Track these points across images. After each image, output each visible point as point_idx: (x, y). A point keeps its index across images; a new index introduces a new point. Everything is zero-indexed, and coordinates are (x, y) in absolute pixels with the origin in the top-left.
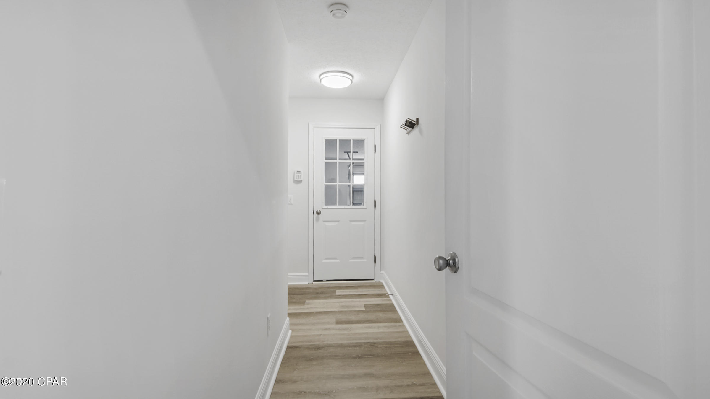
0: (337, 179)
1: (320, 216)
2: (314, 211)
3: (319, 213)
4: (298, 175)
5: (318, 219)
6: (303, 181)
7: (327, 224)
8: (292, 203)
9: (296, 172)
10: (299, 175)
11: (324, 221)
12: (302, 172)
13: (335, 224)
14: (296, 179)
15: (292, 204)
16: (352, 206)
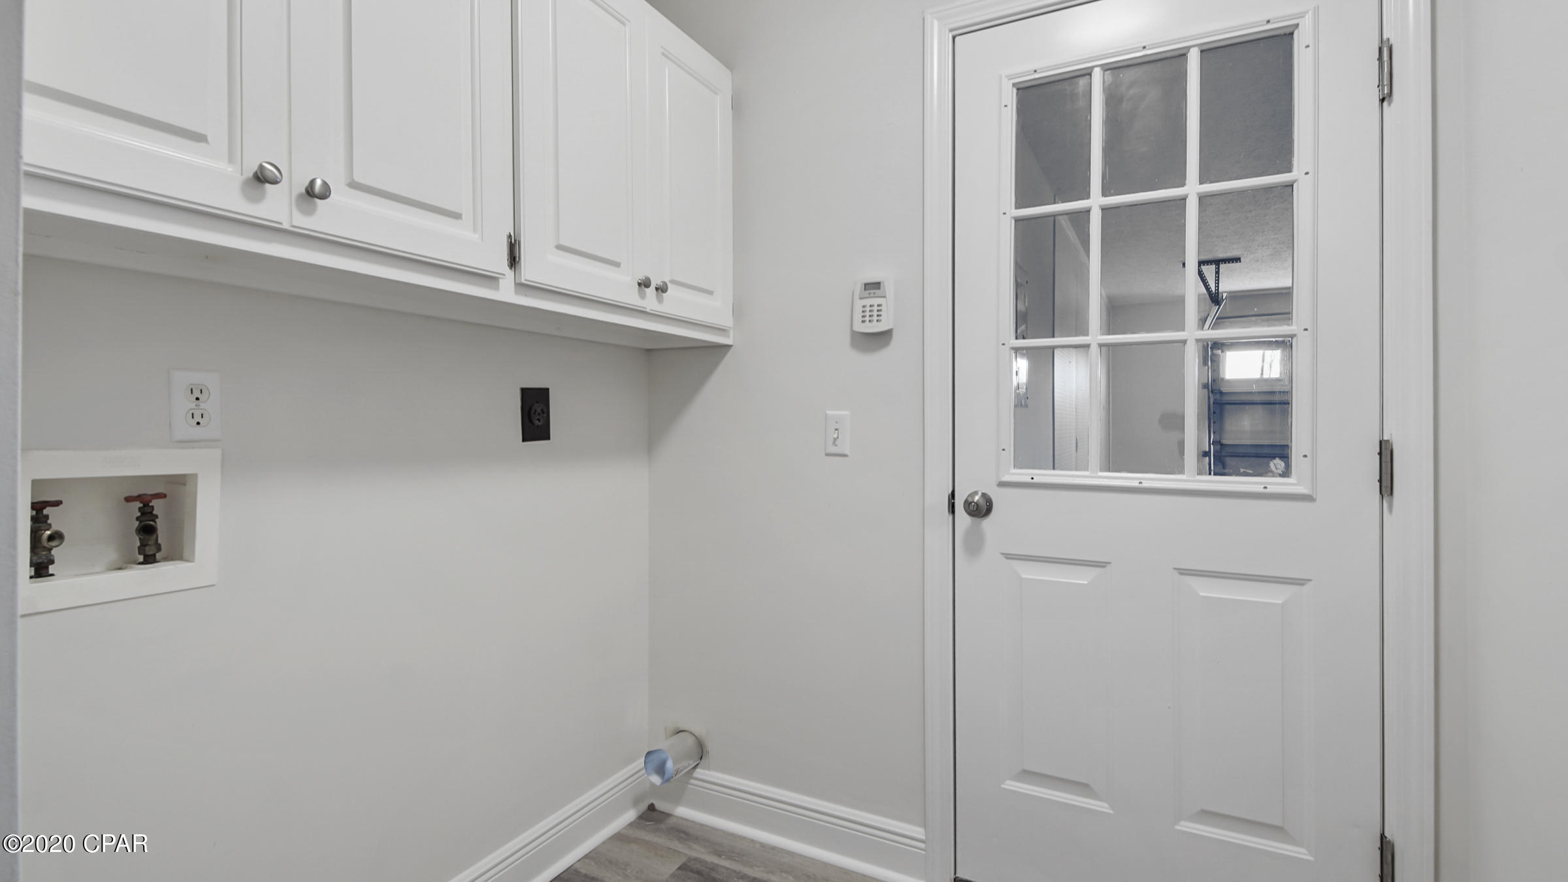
0: (1091, 310)
1: (987, 523)
2: (953, 495)
3: (981, 509)
4: (868, 302)
5: (975, 545)
6: (895, 334)
7: (1029, 572)
8: (847, 452)
9: (859, 288)
10: (876, 301)
11: (1009, 556)
12: (889, 288)
13: (1081, 578)
14: (861, 328)
15: (845, 456)
16: (1191, 478)
